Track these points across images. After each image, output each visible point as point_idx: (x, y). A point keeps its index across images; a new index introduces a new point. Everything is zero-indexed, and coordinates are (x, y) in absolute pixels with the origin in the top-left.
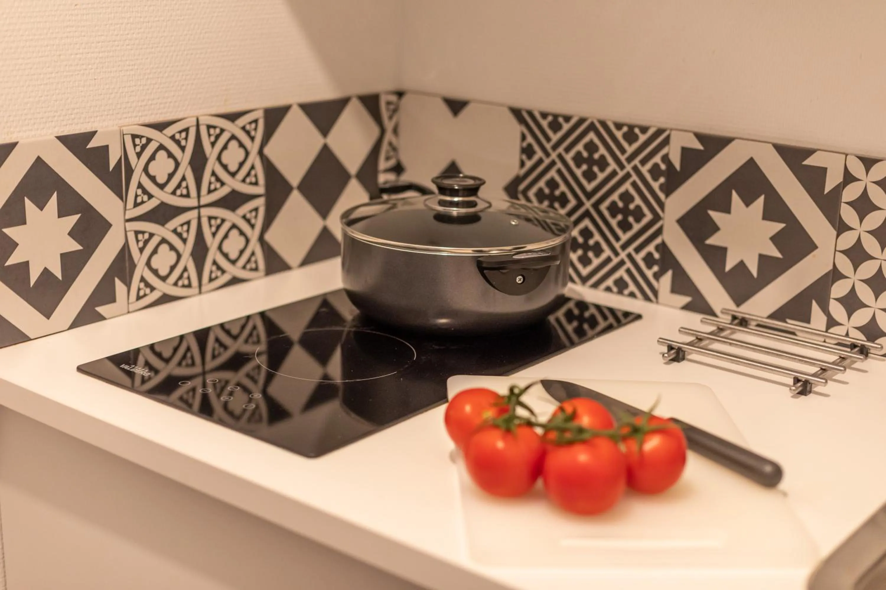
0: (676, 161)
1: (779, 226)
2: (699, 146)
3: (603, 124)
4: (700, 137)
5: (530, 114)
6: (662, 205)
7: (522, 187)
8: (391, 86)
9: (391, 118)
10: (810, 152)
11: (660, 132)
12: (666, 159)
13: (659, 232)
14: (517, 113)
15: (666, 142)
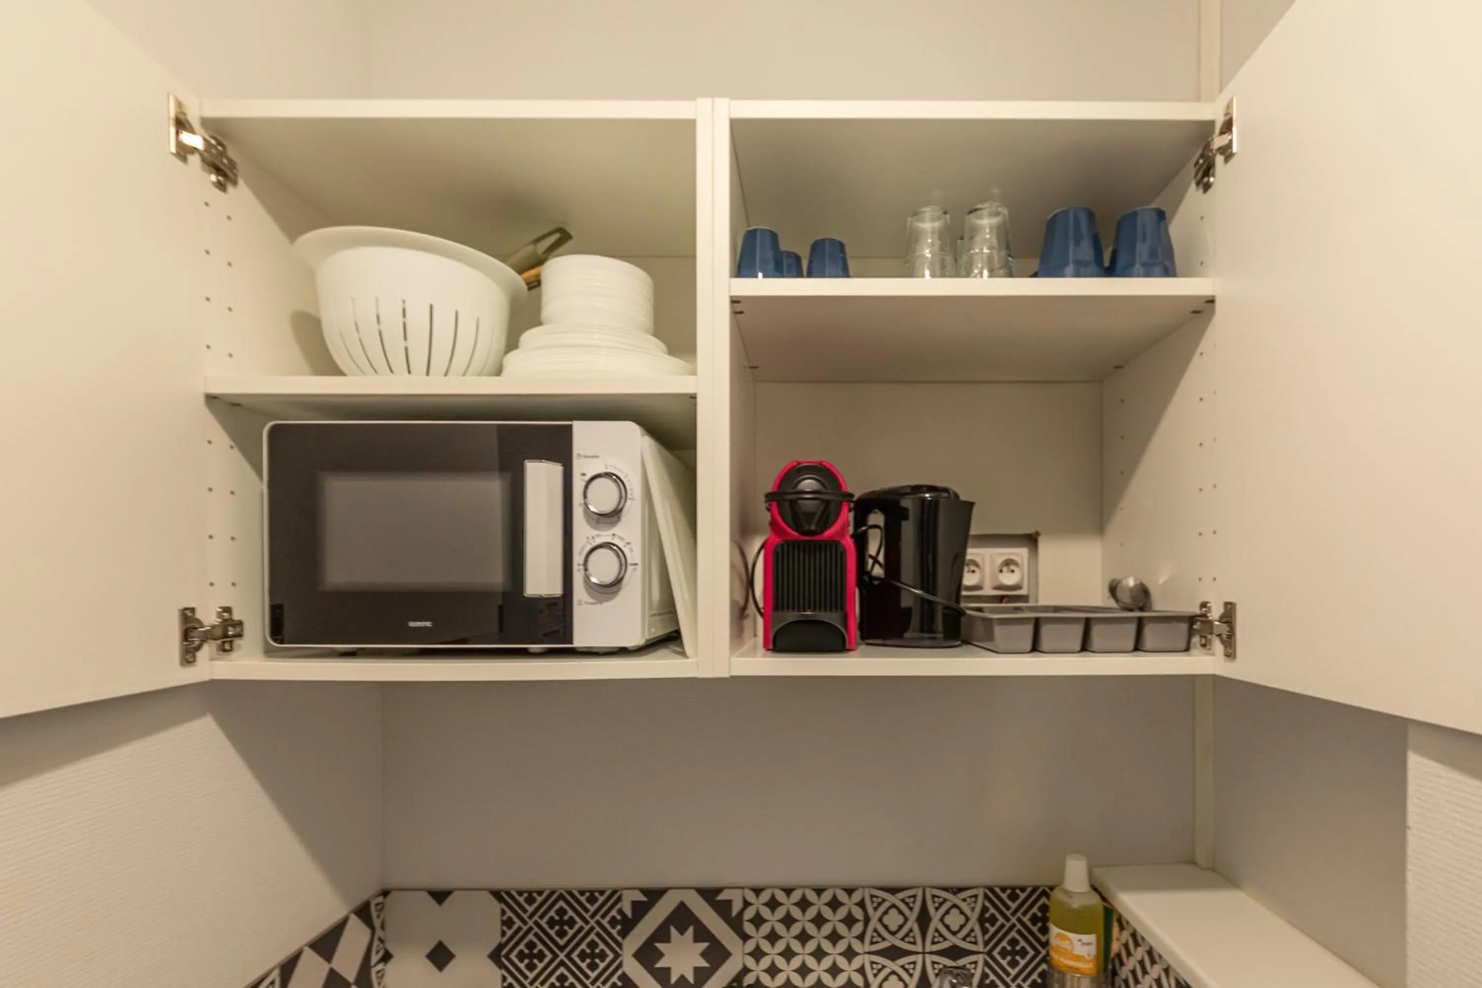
0: (629, 912)
1: (705, 945)
2: (644, 899)
3: (570, 893)
4: (644, 891)
5: (508, 893)
6: (619, 945)
7: (504, 952)
8: (375, 889)
9: (378, 917)
10: (719, 890)
11: (614, 892)
12: (620, 911)
13: (620, 966)
14: (496, 894)
15: (619, 899)
